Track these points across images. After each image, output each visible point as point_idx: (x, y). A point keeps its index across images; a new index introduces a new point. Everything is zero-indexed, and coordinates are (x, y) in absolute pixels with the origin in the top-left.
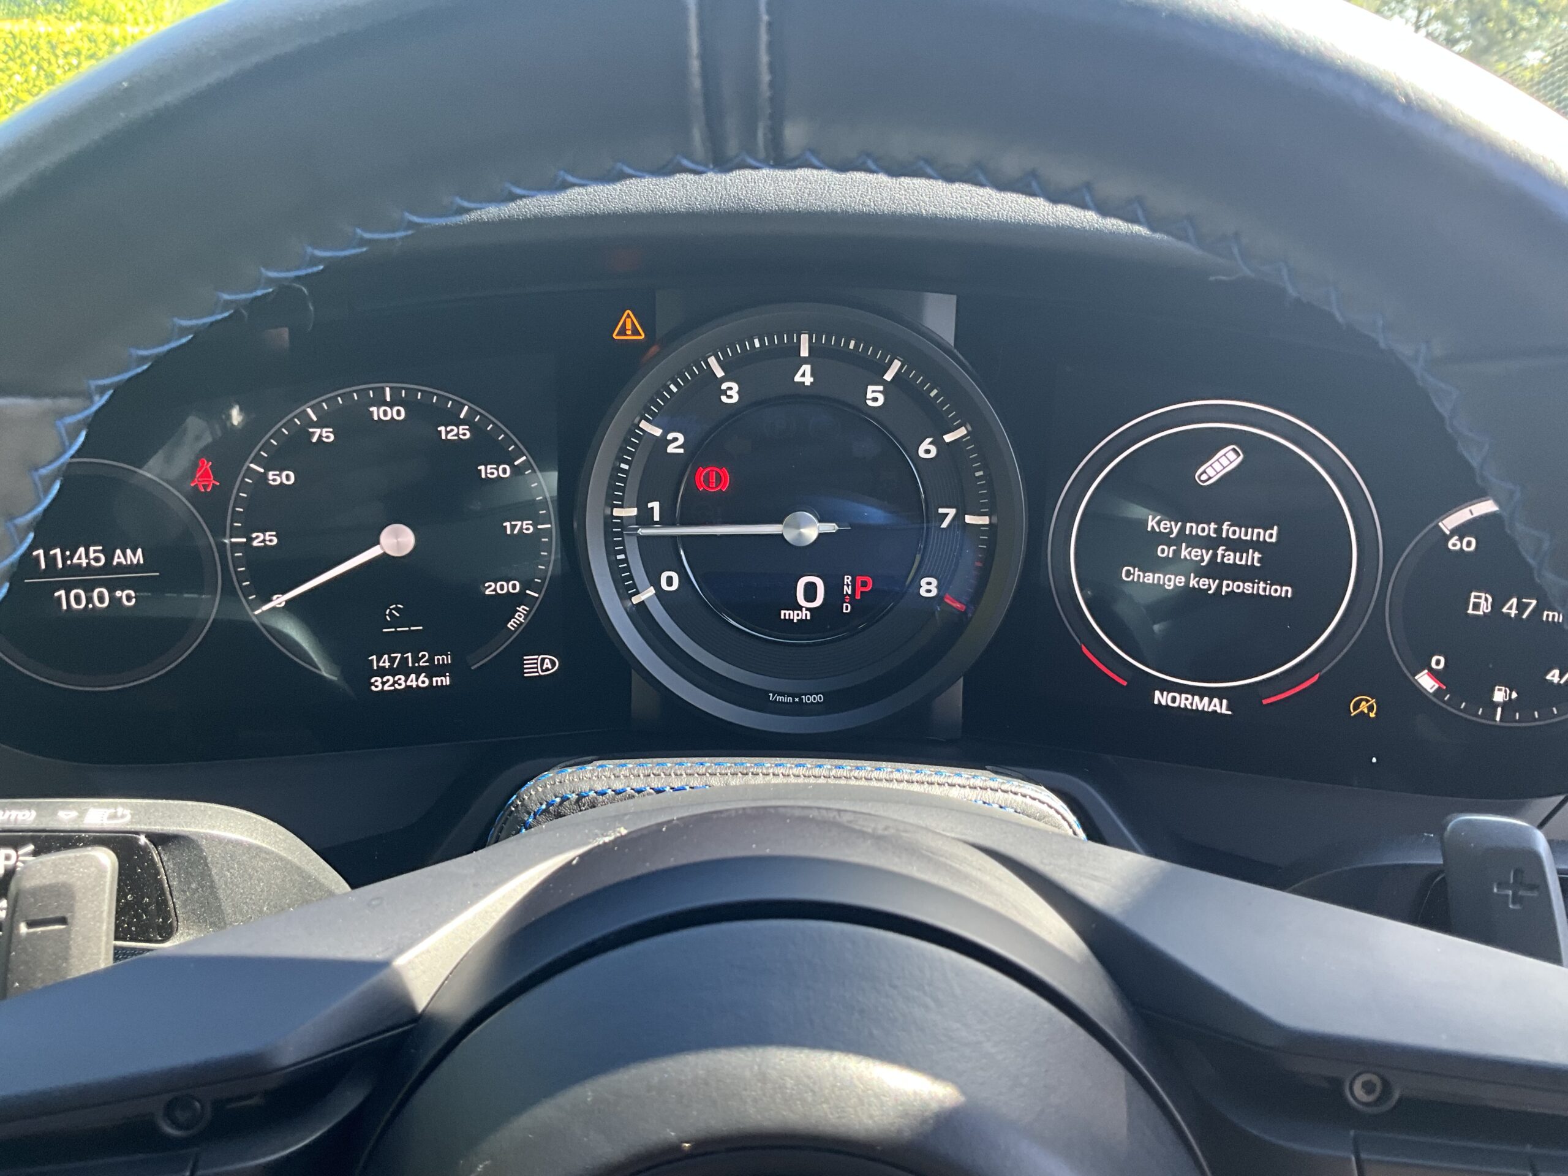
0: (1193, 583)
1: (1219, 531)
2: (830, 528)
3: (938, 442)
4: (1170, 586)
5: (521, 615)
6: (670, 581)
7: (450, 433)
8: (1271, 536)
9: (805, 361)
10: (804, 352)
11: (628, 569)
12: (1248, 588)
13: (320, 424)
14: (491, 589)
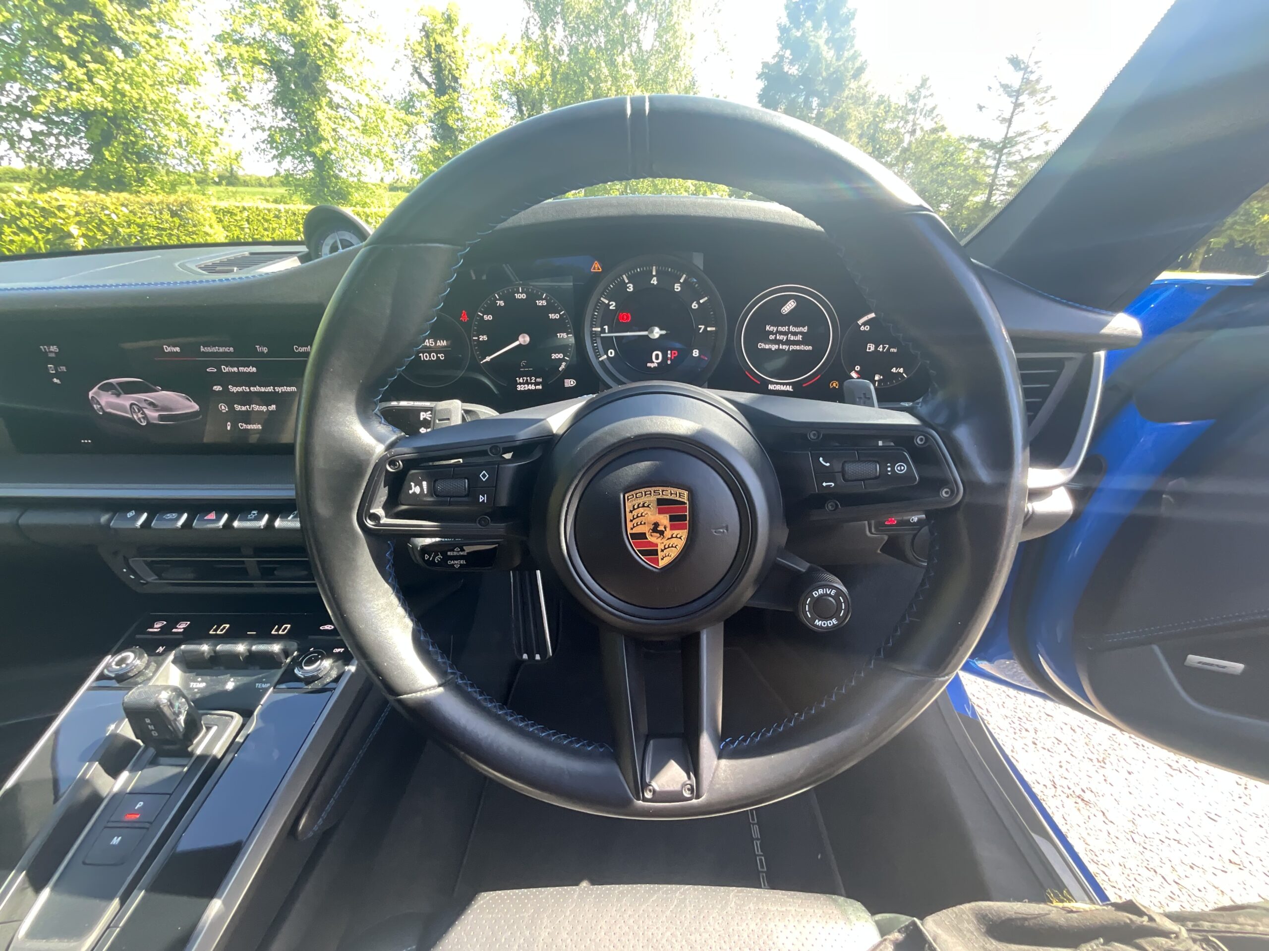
0: (781, 347)
1: (789, 329)
2: (664, 332)
3: (698, 303)
4: (773, 349)
5: (563, 365)
6: (611, 353)
7: (540, 303)
8: (805, 329)
9: (654, 276)
10: (654, 273)
11: (598, 349)
12: (798, 348)
13: (500, 300)
14: (554, 356)
